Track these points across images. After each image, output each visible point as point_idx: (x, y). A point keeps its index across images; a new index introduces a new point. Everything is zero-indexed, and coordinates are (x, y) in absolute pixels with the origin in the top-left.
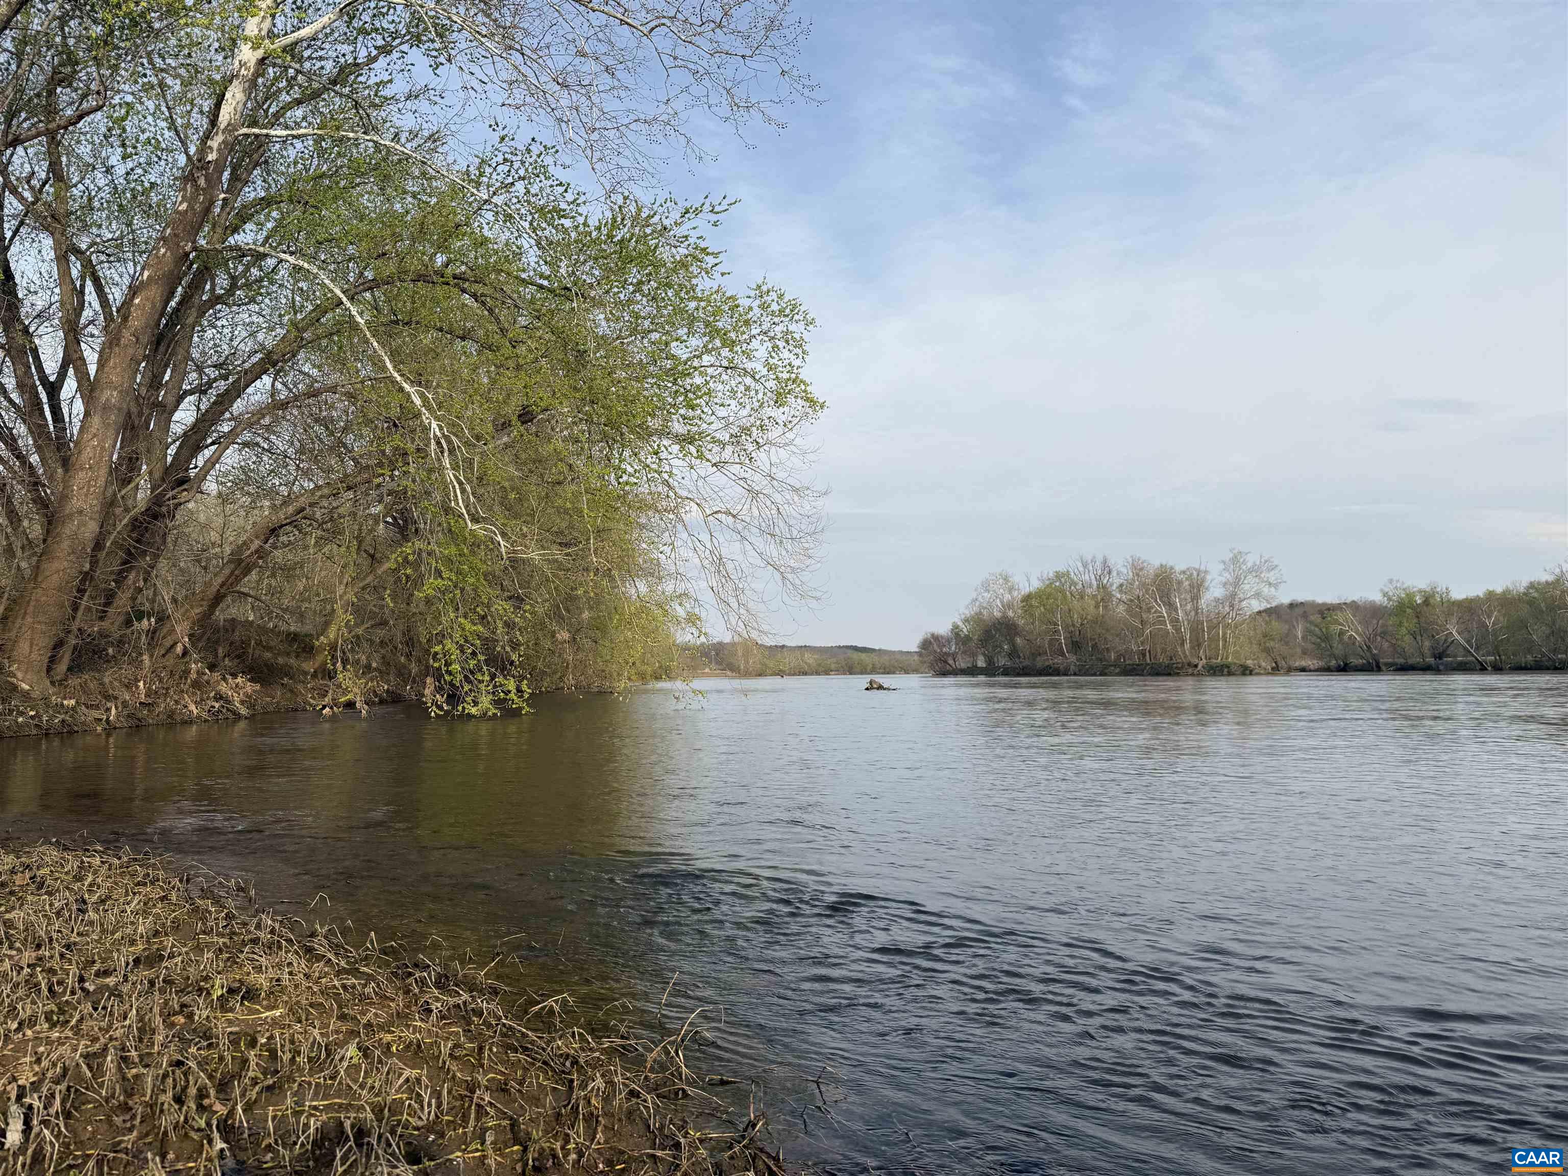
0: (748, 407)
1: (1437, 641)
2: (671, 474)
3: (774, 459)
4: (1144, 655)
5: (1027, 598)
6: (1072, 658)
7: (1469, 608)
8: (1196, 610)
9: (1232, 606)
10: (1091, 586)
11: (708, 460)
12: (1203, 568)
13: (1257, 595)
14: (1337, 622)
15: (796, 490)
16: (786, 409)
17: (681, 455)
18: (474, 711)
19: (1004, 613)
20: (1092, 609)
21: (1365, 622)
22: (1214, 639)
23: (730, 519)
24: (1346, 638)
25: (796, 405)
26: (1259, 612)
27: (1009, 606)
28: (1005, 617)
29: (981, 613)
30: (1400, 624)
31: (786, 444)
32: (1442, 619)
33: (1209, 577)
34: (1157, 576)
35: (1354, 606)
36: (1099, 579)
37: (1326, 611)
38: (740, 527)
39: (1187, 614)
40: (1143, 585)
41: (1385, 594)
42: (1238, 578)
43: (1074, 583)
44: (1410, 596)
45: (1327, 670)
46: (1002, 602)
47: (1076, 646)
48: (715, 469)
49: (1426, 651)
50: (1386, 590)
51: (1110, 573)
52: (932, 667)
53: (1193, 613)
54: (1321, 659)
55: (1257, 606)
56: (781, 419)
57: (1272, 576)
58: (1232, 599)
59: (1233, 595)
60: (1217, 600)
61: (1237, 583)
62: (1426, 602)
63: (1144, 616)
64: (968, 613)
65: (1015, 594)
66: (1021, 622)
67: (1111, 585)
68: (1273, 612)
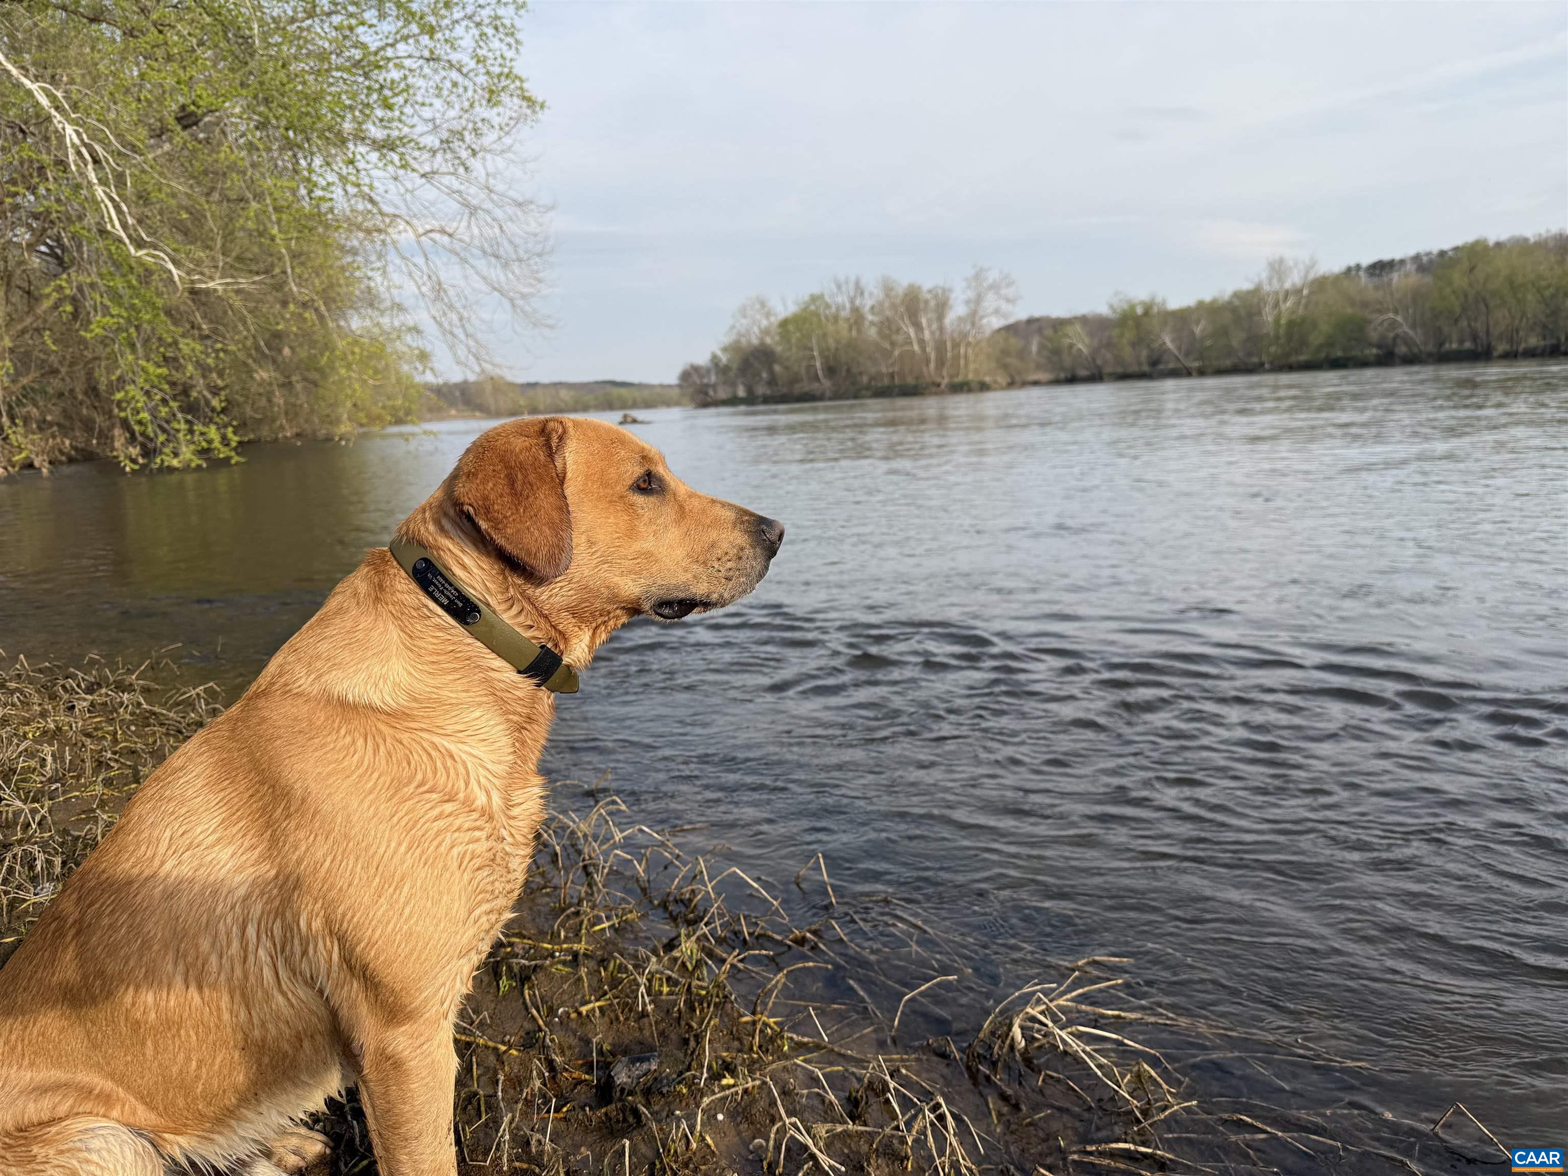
0: (457, 107)
1: (1152, 349)
2: (371, 187)
3: (491, 169)
4: (893, 377)
5: (784, 324)
6: (826, 383)
7: (1182, 318)
8: (941, 329)
9: (973, 324)
10: (844, 308)
11: (413, 170)
12: (947, 286)
13: (997, 312)
14: (1067, 336)
15: (520, 205)
16: (500, 109)
17: (381, 165)
18: (175, 463)
19: (762, 339)
20: (845, 333)
21: (1091, 335)
22: (956, 358)
23: (446, 239)
24: (1074, 351)
25: (511, 104)
26: (1000, 330)
27: (766, 332)
28: (762, 344)
29: (739, 341)
30: (1122, 335)
31: (503, 151)
32: (1158, 328)
33: (953, 296)
34: (906, 295)
35: (1084, 320)
36: (852, 301)
37: (1059, 324)
38: (457, 246)
39: (932, 333)
40: (893, 306)
42: (979, 295)
43: (828, 306)
45: (1057, 382)
46: (759, 328)
47: (831, 371)
48: (423, 180)
49: (1143, 358)
50: (1112, 301)
51: (862, 294)
52: (693, 399)
53: (938, 333)
54: (1052, 372)
55: (996, 323)
56: (496, 121)
57: (1010, 292)
58: (973, 317)
59: (975, 313)
60: (960, 319)
61: (979, 300)
63: (894, 337)
64: (727, 340)
65: (772, 319)
66: (779, 349)
67: (865, 306)
68: (1011, 329)
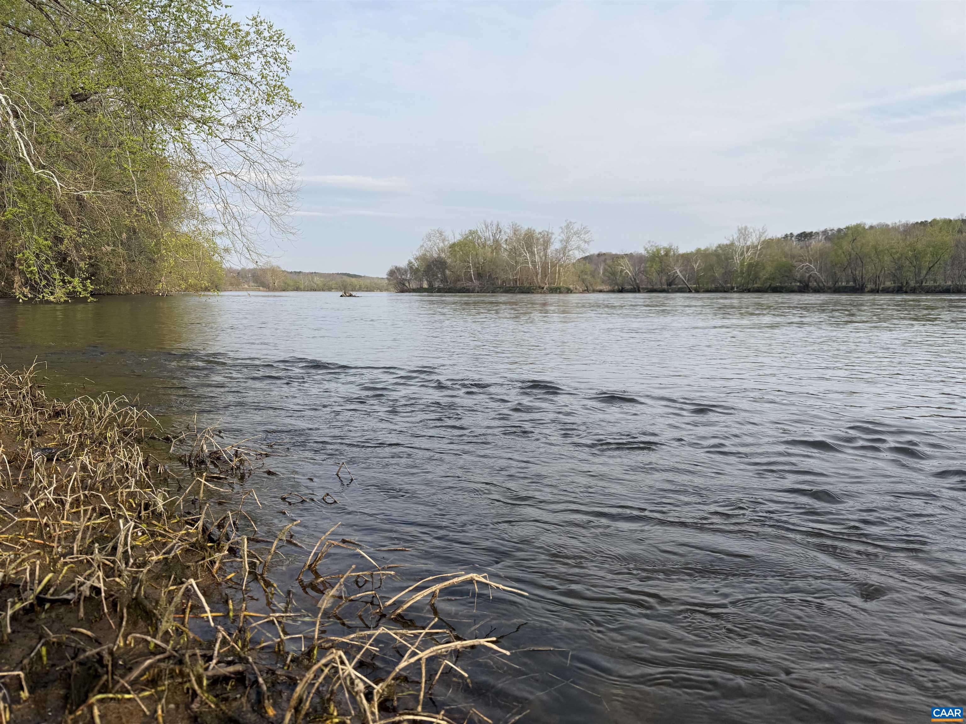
0: (248, 102)
1: (669, 276)
2: (190, 144)
4: (516, 282)
5: (453, 246)
6: (476, 283)
7: (687, 258)
8: (546, 255)
9: (564, 254)
10: (489, 239)
11: (217, 136)
12: (550, 231)
13: (578, 248)
15: (280, 162)
16: (274, 106)
18: (51, 298)
19: (439, 254)
20: (489, 254)
21: (634, 265)
22: (554, 273)
23: (233, 178)
24: (623, 274)
25: (280, 103)
26: (581, 259)
27: (443, 250)
28: (439, 257)
29: (425, 254)
30: (652, 267)
32: (673, 263)
33: (553, 237)
34: (526, 234)
36: (494, 236)
38: (240, 183)
39: (541, 258)
40: (518, 240)
41: (646, 249)
42: (568, 238)
43: (479, 238)
44: (658, 251)
45: (613, 291)
46: (438, 248)
47: (479, 276)
48: (223, 143)
49: (664, 281)
50: (647, 247)
51: (500, 232)
52: (395, 287)
53: (544, 258)
54: (610, 285)
56: (270, 112)
58: (564, 250)
59: (565, 247)
60: (556, 250)
61: (567, 241)
62: (667, 254)
63: (517, 258)
64: (418, 254)
65: (446, 243)
66: (449, 261)
67: (502, 239)
